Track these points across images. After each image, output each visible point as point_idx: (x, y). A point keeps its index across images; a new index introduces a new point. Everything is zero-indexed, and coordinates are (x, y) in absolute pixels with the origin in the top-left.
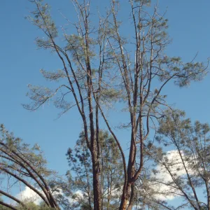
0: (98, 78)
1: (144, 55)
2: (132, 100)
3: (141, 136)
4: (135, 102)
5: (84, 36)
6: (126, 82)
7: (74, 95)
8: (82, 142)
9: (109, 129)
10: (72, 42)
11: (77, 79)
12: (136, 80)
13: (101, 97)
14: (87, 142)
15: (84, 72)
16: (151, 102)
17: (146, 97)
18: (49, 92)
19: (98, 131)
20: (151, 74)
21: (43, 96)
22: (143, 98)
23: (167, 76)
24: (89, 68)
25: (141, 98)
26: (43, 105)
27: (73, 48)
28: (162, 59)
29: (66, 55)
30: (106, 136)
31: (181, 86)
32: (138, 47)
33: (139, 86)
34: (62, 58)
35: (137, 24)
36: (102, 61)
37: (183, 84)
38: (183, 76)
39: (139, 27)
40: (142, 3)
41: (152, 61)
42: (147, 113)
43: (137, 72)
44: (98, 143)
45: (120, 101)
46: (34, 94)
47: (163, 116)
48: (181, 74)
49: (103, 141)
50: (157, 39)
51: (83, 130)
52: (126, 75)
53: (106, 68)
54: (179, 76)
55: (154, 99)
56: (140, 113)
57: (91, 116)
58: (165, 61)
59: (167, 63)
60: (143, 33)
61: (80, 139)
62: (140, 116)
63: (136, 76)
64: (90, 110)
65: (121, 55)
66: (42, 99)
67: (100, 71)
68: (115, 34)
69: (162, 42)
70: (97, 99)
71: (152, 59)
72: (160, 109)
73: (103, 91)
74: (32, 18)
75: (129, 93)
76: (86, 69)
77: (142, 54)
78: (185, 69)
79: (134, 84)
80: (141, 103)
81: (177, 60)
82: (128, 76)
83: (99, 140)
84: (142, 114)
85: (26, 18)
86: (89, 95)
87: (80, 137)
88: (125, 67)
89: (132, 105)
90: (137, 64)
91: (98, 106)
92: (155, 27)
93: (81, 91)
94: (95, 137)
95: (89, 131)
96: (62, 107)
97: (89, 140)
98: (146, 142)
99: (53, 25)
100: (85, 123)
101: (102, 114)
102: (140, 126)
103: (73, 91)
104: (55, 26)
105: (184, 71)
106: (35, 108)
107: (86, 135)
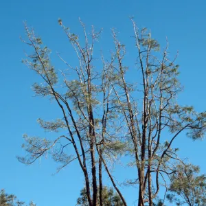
0: (101, 128)
1: (153, 104)
2: (139, 153)
3: (150, 193)
4: (143, 156)
5: (86, 83)
6: (132, 133)
7: (75, 146)
8: (84, 200)
9: (114, 185)
10: (72, 88)
11: (78, 129)
12: (144, 131)
13: (105, 150)
14: (89, 200)
15: (86, 122)
16: (161, 156)
17: (155, 150)
18: (46, 144)
19: (101, 188)
20: (161, 124)
21: (40, 148)
22: (152, 151)
23: (179, 126)
24: (91, 117)
25: (150, 151)
26: (41, 158)
27: (74, 95)
28: (173, 108)
29: (66, 103)
30: (110, 194)
31: (194, 138)
32: (145, 95)
33: (147, 137)
34: (61, 107)
35: (145, 69)
36: (106, 109)
37: (197, 136)
38: (196, 127)
39: (146, 73)
40: (151, 47)
41: (161, 110)
42: (156, 167)
43: (145, 123)
44: (101, 201)
45: (126, 155)
46: (31, 145)
47: (174, 172)
48: (194, 125)
49: (107, 200)
50: (167, 86)
51: (85, 186)
52: (132, 125)
53: (111, 117)
54: (192, 127)
55: (164, 153)
56: (149, 167)
57: (94, 171)
58: (176, 110)
59: (178, 112)
60: (151, 79)
61: (81, 197)
62: (149, 171)
63: (144, 127)
64: (93, 164)
65: (127, 104)
66: (39, 151)
67: (104, 121)
68: (121, 80)
69: (173, 90)
70: (100, 152)
71: (162, 108)
72: (171, 164)
73: (108, 143)
74: (30, 62)
75: (136, 145)
76: (88, 119)
77: (150, 102)
78: (198, 119)
79: (141, 136)
80: (149, 157)
81: (190, 109)
82: (135, 127)
83: (103, 198)
84: (151, 169)
85: (23, 62)
86: (91, 147)
87: (82, 194)
88: (131, 117)
89: (139, 158)
90: (145, 113)
91: (101, 160)
92: (164, 73)
93: (83, 143)
94: (98, 194)
95: (91, 187)
96: (61, 160)
97: (92, 198)
98: (155, 201)
99: (52, 70)
100: (87, 179)
101: (106, 168)
102: (149, 182)
103: (73, 142)
104: (54, 71)
105: (197, 122)
106: (31, 161)
107: (88, 193)
